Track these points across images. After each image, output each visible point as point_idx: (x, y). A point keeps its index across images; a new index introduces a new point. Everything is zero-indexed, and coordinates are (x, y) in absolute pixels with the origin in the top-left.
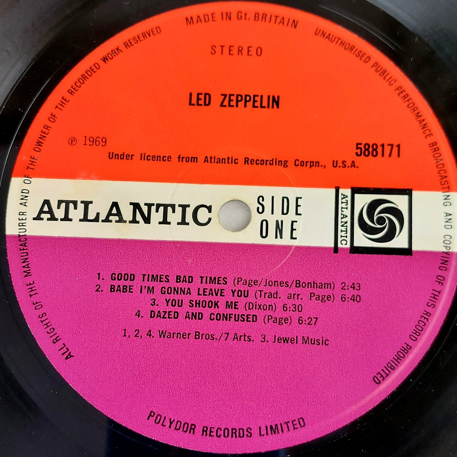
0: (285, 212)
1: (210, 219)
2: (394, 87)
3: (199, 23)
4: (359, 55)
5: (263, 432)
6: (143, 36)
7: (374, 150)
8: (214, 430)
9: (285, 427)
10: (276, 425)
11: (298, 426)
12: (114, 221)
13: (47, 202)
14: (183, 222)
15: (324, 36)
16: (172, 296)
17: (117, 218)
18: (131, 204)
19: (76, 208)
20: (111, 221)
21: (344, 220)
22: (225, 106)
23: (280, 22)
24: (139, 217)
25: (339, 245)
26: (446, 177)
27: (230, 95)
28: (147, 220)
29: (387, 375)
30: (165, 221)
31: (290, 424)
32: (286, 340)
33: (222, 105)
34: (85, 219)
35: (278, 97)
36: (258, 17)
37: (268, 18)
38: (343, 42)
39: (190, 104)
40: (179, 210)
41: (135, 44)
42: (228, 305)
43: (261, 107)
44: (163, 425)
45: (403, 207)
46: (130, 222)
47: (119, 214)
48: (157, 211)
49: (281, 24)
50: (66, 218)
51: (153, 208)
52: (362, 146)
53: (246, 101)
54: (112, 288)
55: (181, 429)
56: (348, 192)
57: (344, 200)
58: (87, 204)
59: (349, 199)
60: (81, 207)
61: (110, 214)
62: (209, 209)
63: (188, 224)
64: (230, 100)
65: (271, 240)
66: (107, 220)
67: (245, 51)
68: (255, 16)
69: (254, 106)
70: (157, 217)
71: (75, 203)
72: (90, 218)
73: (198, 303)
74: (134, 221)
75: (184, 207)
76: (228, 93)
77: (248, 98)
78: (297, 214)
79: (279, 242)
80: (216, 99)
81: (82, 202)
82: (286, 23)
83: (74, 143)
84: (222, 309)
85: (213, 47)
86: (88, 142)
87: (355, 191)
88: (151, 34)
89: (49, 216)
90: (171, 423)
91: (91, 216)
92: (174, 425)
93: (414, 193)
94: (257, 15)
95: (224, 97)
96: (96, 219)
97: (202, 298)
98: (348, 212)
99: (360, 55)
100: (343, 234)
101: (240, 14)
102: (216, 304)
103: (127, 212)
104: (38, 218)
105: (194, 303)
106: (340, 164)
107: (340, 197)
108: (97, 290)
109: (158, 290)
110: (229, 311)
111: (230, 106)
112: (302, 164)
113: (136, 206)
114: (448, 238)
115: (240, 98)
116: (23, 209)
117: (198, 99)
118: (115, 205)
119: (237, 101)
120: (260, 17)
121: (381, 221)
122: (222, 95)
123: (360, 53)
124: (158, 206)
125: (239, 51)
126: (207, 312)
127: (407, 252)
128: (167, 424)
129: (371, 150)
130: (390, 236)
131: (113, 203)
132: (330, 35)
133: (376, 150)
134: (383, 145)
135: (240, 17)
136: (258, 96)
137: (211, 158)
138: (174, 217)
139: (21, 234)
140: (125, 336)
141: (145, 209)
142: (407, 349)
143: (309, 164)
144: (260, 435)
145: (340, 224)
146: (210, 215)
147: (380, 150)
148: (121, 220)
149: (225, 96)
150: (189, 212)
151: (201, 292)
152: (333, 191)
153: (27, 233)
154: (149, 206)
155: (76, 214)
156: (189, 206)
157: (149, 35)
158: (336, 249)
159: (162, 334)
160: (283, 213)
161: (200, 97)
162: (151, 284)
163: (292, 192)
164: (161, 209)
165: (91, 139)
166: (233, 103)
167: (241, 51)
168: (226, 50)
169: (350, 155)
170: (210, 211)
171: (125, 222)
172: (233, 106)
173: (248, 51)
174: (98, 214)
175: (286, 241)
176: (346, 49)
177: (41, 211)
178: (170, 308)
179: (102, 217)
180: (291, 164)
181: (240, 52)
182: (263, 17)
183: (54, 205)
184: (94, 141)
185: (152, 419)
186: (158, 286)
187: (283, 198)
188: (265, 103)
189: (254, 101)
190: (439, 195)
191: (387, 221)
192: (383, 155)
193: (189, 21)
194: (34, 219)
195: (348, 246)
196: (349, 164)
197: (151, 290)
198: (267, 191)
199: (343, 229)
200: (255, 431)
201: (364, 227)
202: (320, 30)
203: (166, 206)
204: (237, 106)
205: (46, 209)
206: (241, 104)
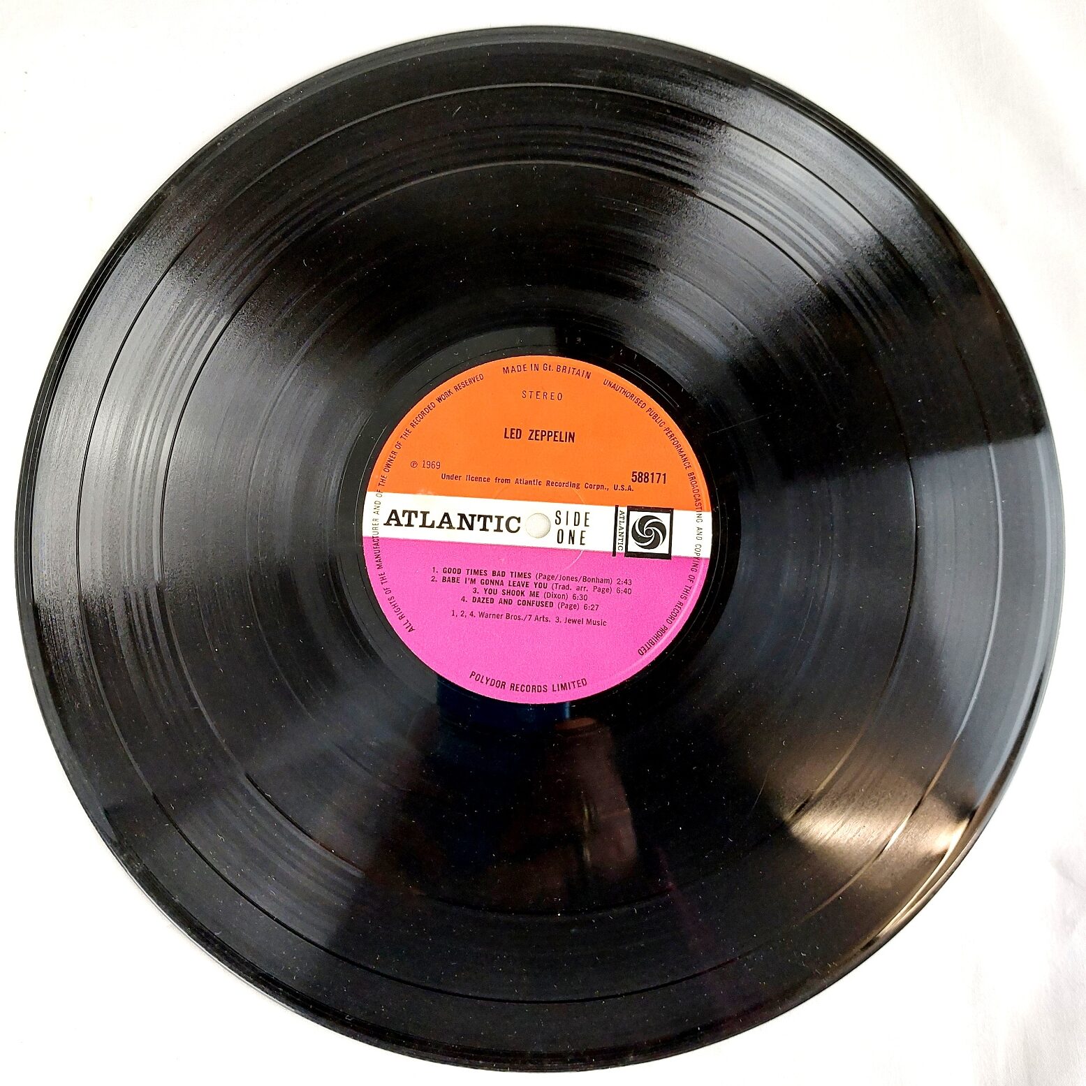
0: (577, 523)
1: (519, 528)
2: (663, 428)
3: (514, 372)
5: (556, 688)
6: (470, 382)
7: (646, 477)
8: (520, 686)
9: (572, 685)
10: (565, 684)
11: (581, 685)
12: (445, 528)
13: (394, 512)
14: (498, 530)
15: (610, 385)
16: (489, 586)
17: (448, 525)
18: (459, 514)
19: (416, 516)
20: (443, 528)
21: (621, 531)
22: (533, 439)
23: (577, 373)
24: (464, 525)
25: (617, 551)
26: (699, 500)
27: (536, 431)
28: (471, 528)
29: (649, 649)
30: (484, 529)
31: (576, 683)
32: (574, 621)
33: (530, 439)
34: (424, 525)
35: (574, 433)
38: (625, 391)
39: (505, 437)
40: (495, 520)
41: (463, 388)
42: (532, 594)
43: (560, 441)
44: (481, 682)
45: (666, 522)
46: (458, 529)
47: (449, 522)
48: (479, 520)
49: (578, 375)
50: (409, 525)
51: (476, 518)
52: (637, 474)
53: (549, 436)
54: (444, 579)
55: (495, 685)
56: (625, 510)
57: (621, 516)
58: (425, 514)
59: (625, 515)
60: (420, 516)
61: (442, 522)
62: (519, 520)
63: (502, 531)
64: (536, 435)
65: (565, 545)
66: (440, 527)
67: (549, 396)
69: (555, 440)
70: (478, 525)
71: (416, 513)
72: (427, 525)
73: (509, 592)
74: (461, 528)
75: (499, 518)
76: (535, 429)
77: (550, 434)
78: (586, 525)
79: (571, 547)
80: (526, 434)
81: (421, 512)
82: (581, 374)
83: (415, 466)
84: (527, 597)
85: (524, 393)
86: (426, 465)
87: (630, 509)
89: (396, 522)
90: (487, 681)
91: (428, 523)
92: (489, 682)
93: (674, 511)
94: (559, 367)
96: (432, 526)
97: (512, 588)
98: (624, 525)
99: (638, 402)
100: (620, 542)
102: (522, 593)
103: (456, 521)
104: (388, 524)
105: (506, 592)
106: (620, 487)
107: (619, 513)
108: (432, 581)
109: (478, 582)
110: (532, 598)
111: (536, 439)
112: (591, 487)
113: (463, 516)
114: (698, 547)
115: (544, 433)
116: (376, 516)
117: (512, 433)
118: (446, 515)
119: (542, 436)
121: (649, 532)
122: (530, 431)
124: (480, 516)
125: (544, 395)
126: (515, 599)
127: (668, 556)
128: (484, 681)
129: (643, 477)
130: (655, 544)
131: (445, 513)
132: (615, 385)
133: (647, 477)
134: (653, 474)
136: (558, 432)
137: (521, 480)
138: (492, 526)
139: (374, 536)
140: (453, 615)
141: (469, 519)
142: (664, 630)
143: (596, 487)
144: (553, 691)
145: (618, 534)
146: (519, 525)
147: (650, 477)
148: (451, 527)
149: (533, 431)
150: (503, 522)
151: (511, 584)
152: (613, 508)
153: (380, 535)
154: (473, 516)
155: (417, 521)
156: (503, 517)
157: (474, 381)
158: (614, 553)
159: (481, 615)
160: (575, 525)
161: (514, 431)
162: (474, 577)
163: (582, 509)
164: (482, 519)
165: (429, 463)
166: (539, 437)
168: (534, 395)
169: (628, 482)
170: (519, 522)
171: (454, 528)
172: (538, 440)
174: (433, 522)
175: (577, 546)
176: (627, 397)
177: (390, 519)
178: (488, 595)
179: (437, 524)
180: (582, 486)
183: (400, 514)
184: (431, 465)
185: (473, 677)
186: (478, 578)
187: (575, 513)
188: (563, 439)
189: (555, 436)
190: (694, 514)
191: (654, 533)
192: (652, 482)
193: (506, 370)
194: (385, 524)
195: (624, 551)
196: (626, 487)
197: (473, 581)
198: (563, 507)
199: (621, 538)
200: (549, 688)
201: (636, 536)
202: (607, 381)
203: (485, 517)
204: (542, 440)
205: (393, 517)
206: (545, 438)
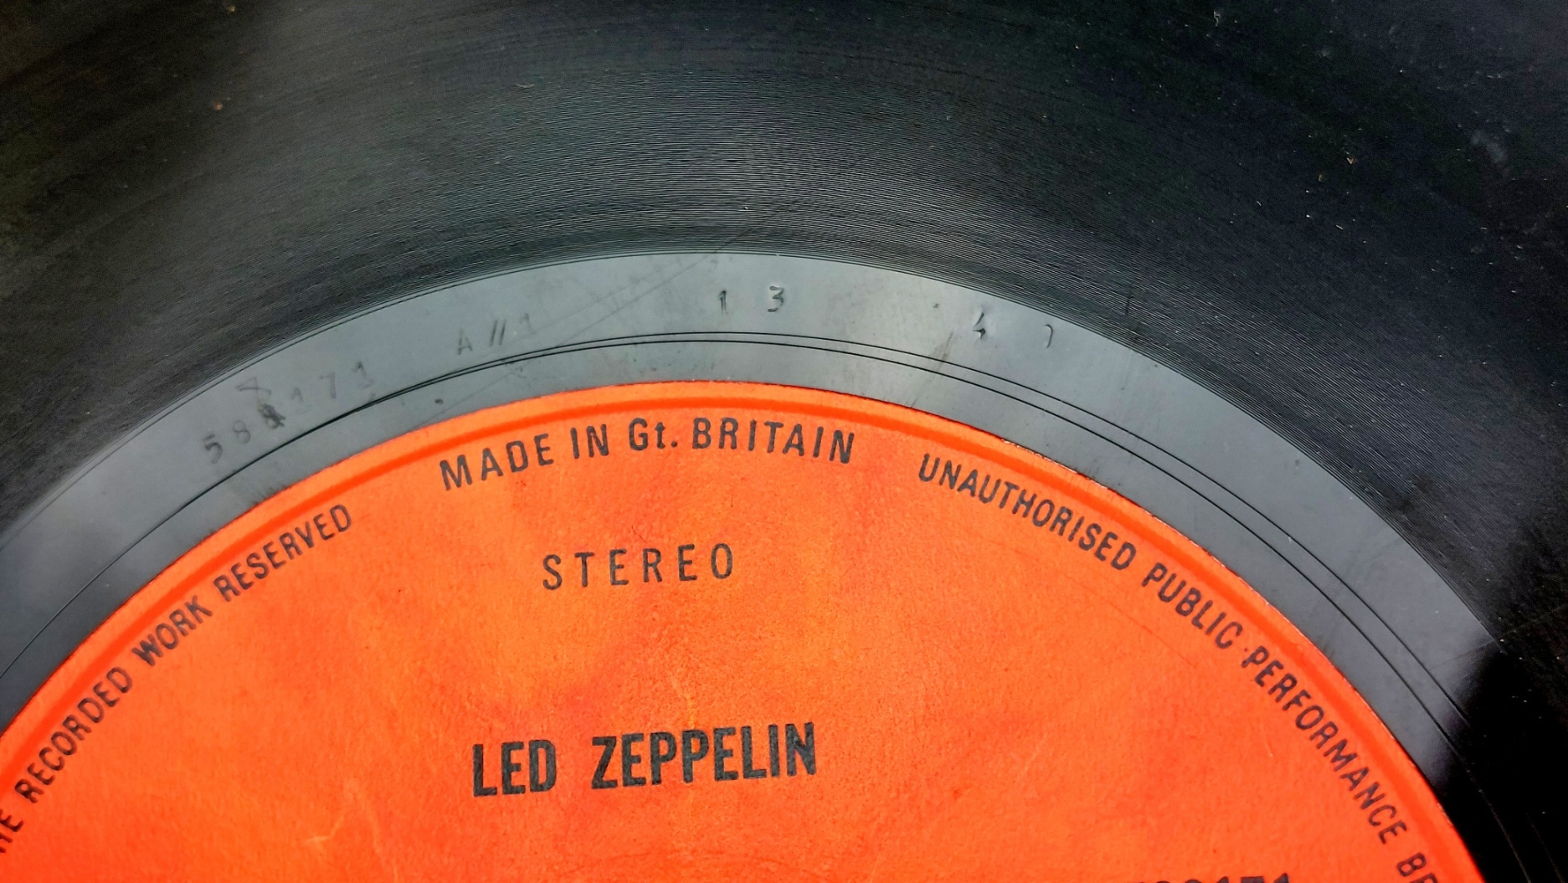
3: (492, 474)
4: (1093, 540)
6: (287, 547)
15: (953, 480)
22: (613, 784)
23: (789, 445)
27: (629, 740)
33: (599, 782)
35: (809, 727)
36: (705, 433)
37: (743, 434)
38: (1027, 498)
39: (481, 791)
41: (258, 582)
43: (749, 772)
49: (794, 452)
53: (689, 759)
64: (629, 760)
67: (669, 568)
68: (697, 432)
69: (721, 774)
76: (618, 731)
77: (696, 745)
80: (576, 762)
82: (809, 446)
85: (552, 562)
88: (316, 535)
94: (700, 427)
95: (601, 749)
99: (1096, 540)
101: (638, 428)
111: (629, 781)
115: (664, 748)
117: (509, 768)
119: (657, 759)
120: (715, 432)
122: (596, 741)
123: (1093, 531)
125: (647, 565)
132: (974, 474)
135: (640, 442)
136: (731, 731)
149: (609, 742)
157: (309, 541)
161: (517, 757)
166: (642, 770)
167: (654, 565)
168: (598, 568)
172: (641, 782)
173: (684, 563)
176: (1041, 524)
181: (651, 569)
182: (723, 433)
188: (761, 759)
189: (722, 753)
193: (454, 472)
202: (937, 461)
204: (657, 781)
206: (672, 769)
